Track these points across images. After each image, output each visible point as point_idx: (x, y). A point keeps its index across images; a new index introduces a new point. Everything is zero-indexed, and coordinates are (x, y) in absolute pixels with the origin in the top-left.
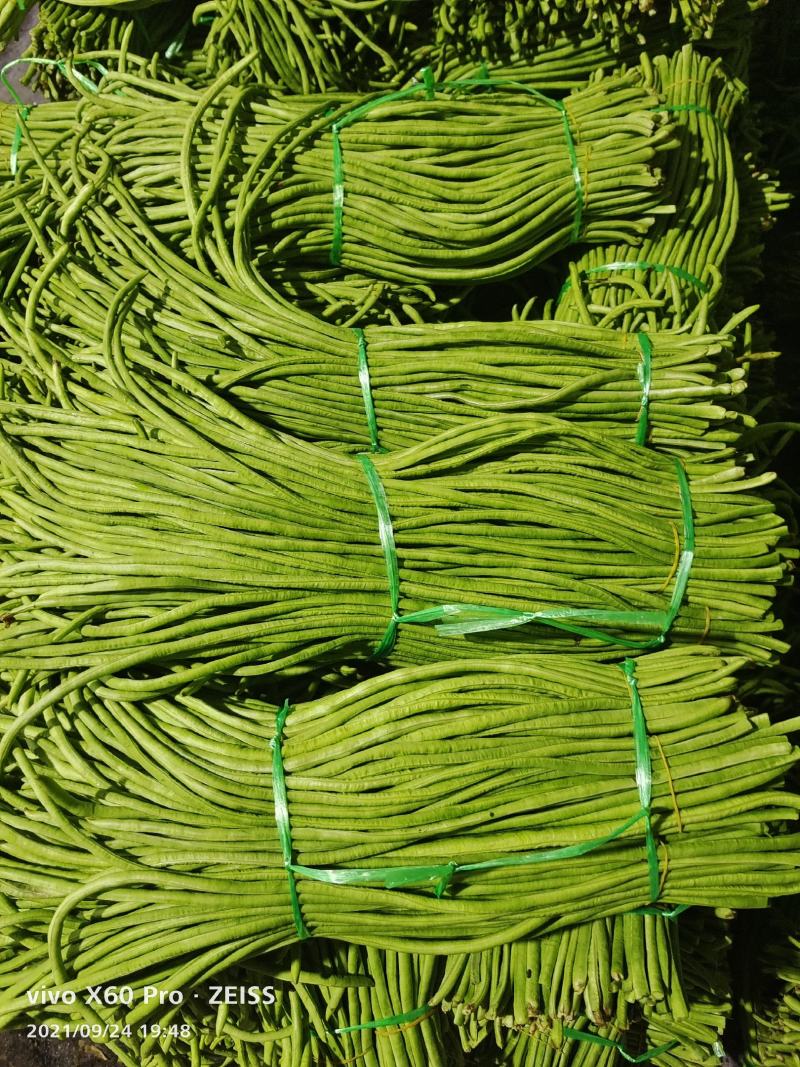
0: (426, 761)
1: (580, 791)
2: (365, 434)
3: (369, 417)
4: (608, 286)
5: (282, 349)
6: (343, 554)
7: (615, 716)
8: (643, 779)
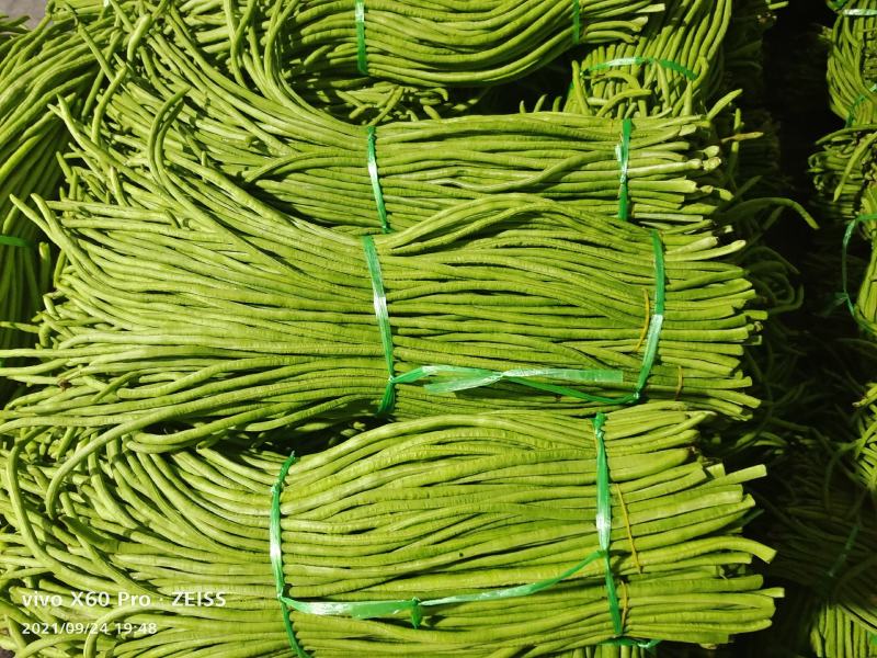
0: (404, 505)
1: (542, 535)
2: (377, 218)
3: (378, 202)
4: (607, 81)
5: (301, 146)
6: (342, 324)
7: (581, 465)
8: (603, 524)
